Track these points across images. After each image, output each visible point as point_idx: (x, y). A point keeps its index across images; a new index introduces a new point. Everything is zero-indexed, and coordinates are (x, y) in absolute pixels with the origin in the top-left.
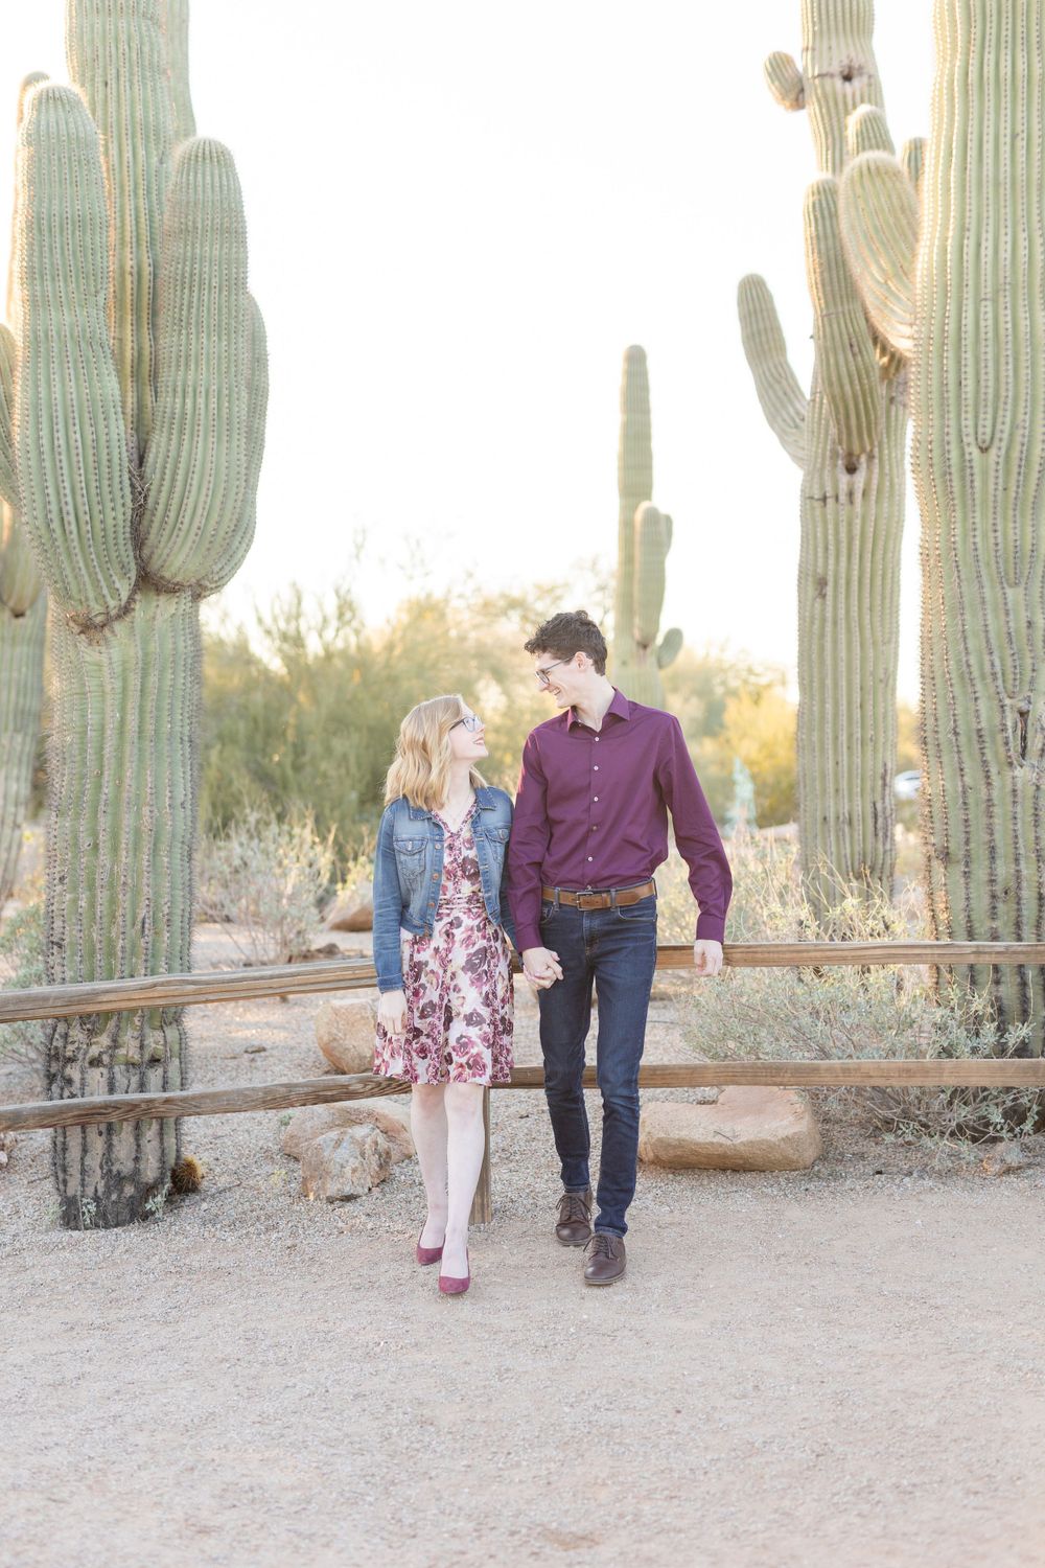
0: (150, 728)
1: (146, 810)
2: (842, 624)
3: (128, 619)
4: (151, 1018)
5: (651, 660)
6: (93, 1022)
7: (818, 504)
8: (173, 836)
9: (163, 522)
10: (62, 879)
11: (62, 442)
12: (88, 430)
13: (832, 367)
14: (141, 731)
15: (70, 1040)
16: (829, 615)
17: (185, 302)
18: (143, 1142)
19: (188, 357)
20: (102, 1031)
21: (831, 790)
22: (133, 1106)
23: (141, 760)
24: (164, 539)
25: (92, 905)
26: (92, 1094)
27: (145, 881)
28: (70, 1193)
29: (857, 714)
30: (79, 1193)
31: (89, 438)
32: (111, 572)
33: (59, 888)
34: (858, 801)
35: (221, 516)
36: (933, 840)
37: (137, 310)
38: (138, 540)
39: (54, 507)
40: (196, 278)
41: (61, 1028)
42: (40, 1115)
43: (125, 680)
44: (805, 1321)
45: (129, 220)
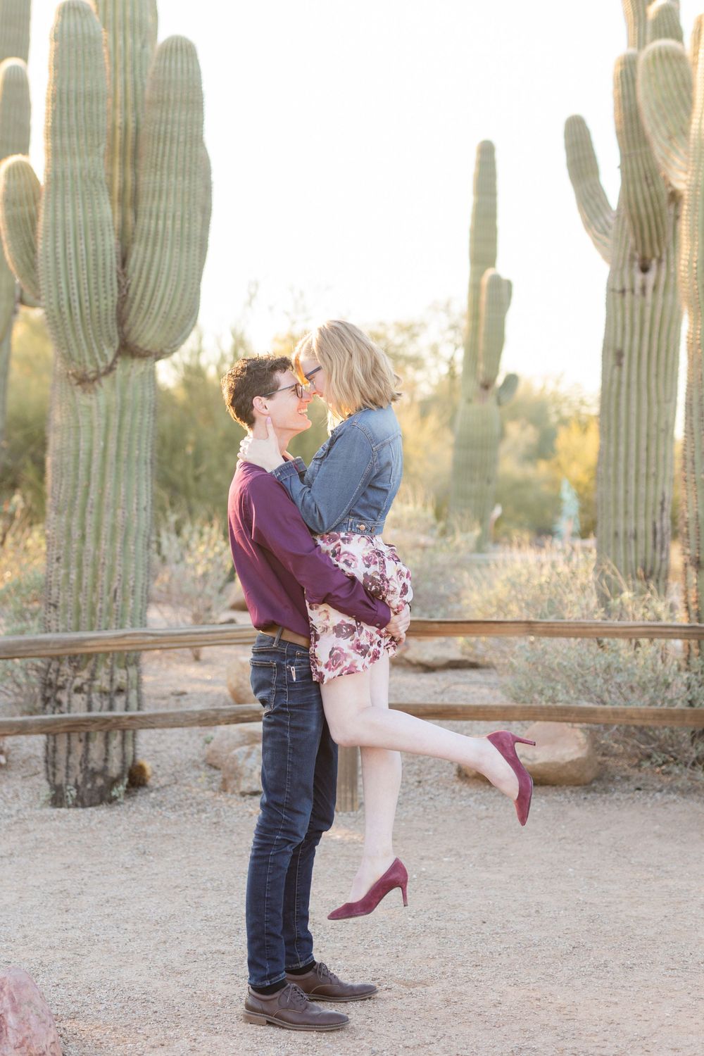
0: (124, 453)
1: (119, 512)
2: (634, 387)
3: (111, 375)
4: (119, 660)
5: (491, 399)
6: (78, 660)
7: (618, 296)
8: (138, 531)
9: (139, 308)
10: (58, 559)
11: (72, 251)
12: (91, 242)
13: (632, 195)
14: (118, 455)
15: (61, 673)
16: (624, 379)
17: (160, 152)
18: (111, 748)
19: (161, 191)
20: (84, 668)
21: (622, 511)
22: (106, 721)
23: (117, 476)
24: (140, 320)
25: (80, 577)
26: (75, 712)
27: (117, 562)
28: (58, 782)
29: (643, 455)
30: (64, 783)
31: (91, 248)
32: (102, 342)
33: (56, 565)
34: (642, 521)
35: (180, 304)
36: (688, 551)
37: (123, 154)
38: (121, 320)
39: (65, 297)
40: (169, 135)
41: (55, 665)
42: (40, 725)
43: (108, 419)
44: (575, 877)
45: (120, 90)
